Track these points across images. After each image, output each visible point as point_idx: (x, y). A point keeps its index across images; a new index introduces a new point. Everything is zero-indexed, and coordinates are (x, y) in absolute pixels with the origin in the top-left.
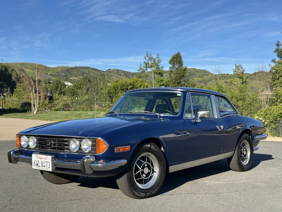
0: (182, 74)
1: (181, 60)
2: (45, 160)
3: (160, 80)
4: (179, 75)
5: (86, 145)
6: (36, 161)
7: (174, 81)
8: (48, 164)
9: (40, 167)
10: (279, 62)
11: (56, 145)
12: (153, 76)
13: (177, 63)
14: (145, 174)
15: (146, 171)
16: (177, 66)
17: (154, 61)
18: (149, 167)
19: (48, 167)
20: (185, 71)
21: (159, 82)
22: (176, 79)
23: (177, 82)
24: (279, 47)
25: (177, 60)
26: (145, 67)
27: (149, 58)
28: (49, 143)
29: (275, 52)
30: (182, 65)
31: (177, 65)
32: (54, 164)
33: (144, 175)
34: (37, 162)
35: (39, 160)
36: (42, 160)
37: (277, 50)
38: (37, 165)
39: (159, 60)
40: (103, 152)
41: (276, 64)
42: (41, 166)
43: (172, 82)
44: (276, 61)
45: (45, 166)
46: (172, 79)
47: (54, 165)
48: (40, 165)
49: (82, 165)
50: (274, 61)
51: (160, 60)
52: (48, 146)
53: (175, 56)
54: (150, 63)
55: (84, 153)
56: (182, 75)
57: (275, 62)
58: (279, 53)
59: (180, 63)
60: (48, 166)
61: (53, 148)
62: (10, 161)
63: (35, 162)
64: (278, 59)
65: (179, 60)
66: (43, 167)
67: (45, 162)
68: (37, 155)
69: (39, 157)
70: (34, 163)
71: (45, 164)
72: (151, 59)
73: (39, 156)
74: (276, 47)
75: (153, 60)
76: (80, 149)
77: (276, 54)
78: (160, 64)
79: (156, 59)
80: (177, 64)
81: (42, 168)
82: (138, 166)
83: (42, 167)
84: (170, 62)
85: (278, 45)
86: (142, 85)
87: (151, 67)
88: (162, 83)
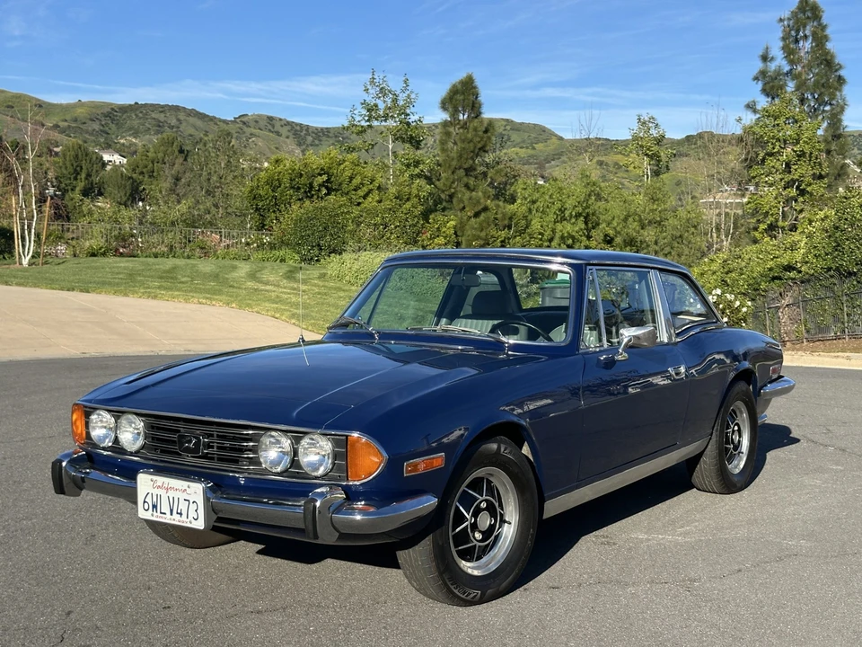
0: (479, 142)
1: (477, 98)
2: (183, 496)
3: (411, 161)
4: (471, 145)
5: (316, 453)
6: (150, 495)
7: (454, 163)
8: (193, 507)
9: (165, 514)
10: (767, 112)
11: (212, 447)
12: (390, 147)
13: (463, 107)
14: (480, 532)
15: (485, 521)
16: (466, 116)
17: (395, 101)
18: (491, 509)
19: (190, 518)
20: (489, 134)
21: (408, 166)
22: (460, 156)
23: (466, 166)
24: (769, 63)
25: (463, 97)
26: (367, 118)
27: (378, 89)
28: (190, 442)
29: (756, 79)
30: (480, 113)
31: (464, 115)
32: (210, 509)
33: (478, 536)
34: (155, 499)
35: (159, 492)
36: (171, 494)
37: (763, 73)
38: (154, 507)
39: (409, 96)
40: (371, 477)
41: (758, 116)
42: (168, 512)
43: (450, 166)
44: (759, 107)
45: (181, 514)
46: (448, 156)
47: (213, 510)
48: (166, 509)
49: (310, 517)
50: (751, 107)
51: (413, 96)
52: (188, 450)
53: (459, 87)
54: (381, 105)
55: (306, 476)
56: (480, 145)
57: (755, 111)
58: (768, 83)
59: (475, 108)
60: (192, 514)
61: (205, 457)
62: (60, 489)
63: (149, 499)
64: (763, 102)
65: (472, 98)
66: (175, 516)
67: (181, 501)
68: (155, 478)
69: (159, 484)
70: (145, 502)
71: (183, 506)
72: (383, 92)
73: (160, 480)
74: (759, 65)
75: (391, 96)
76: (295, 463)
77: (760, 85)
78: (413, 110)
79: (401, 95)
80: (464, 111)
81: (172, 517)
82: (461, 508)
83: (171, 514)
84: (444, 106)
85: (765, 58)
86: (356, 175)
87: (386, 117)
88: (417, 171)
